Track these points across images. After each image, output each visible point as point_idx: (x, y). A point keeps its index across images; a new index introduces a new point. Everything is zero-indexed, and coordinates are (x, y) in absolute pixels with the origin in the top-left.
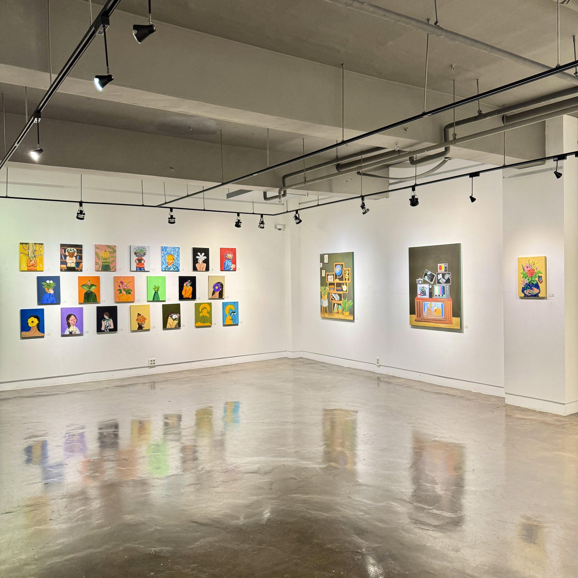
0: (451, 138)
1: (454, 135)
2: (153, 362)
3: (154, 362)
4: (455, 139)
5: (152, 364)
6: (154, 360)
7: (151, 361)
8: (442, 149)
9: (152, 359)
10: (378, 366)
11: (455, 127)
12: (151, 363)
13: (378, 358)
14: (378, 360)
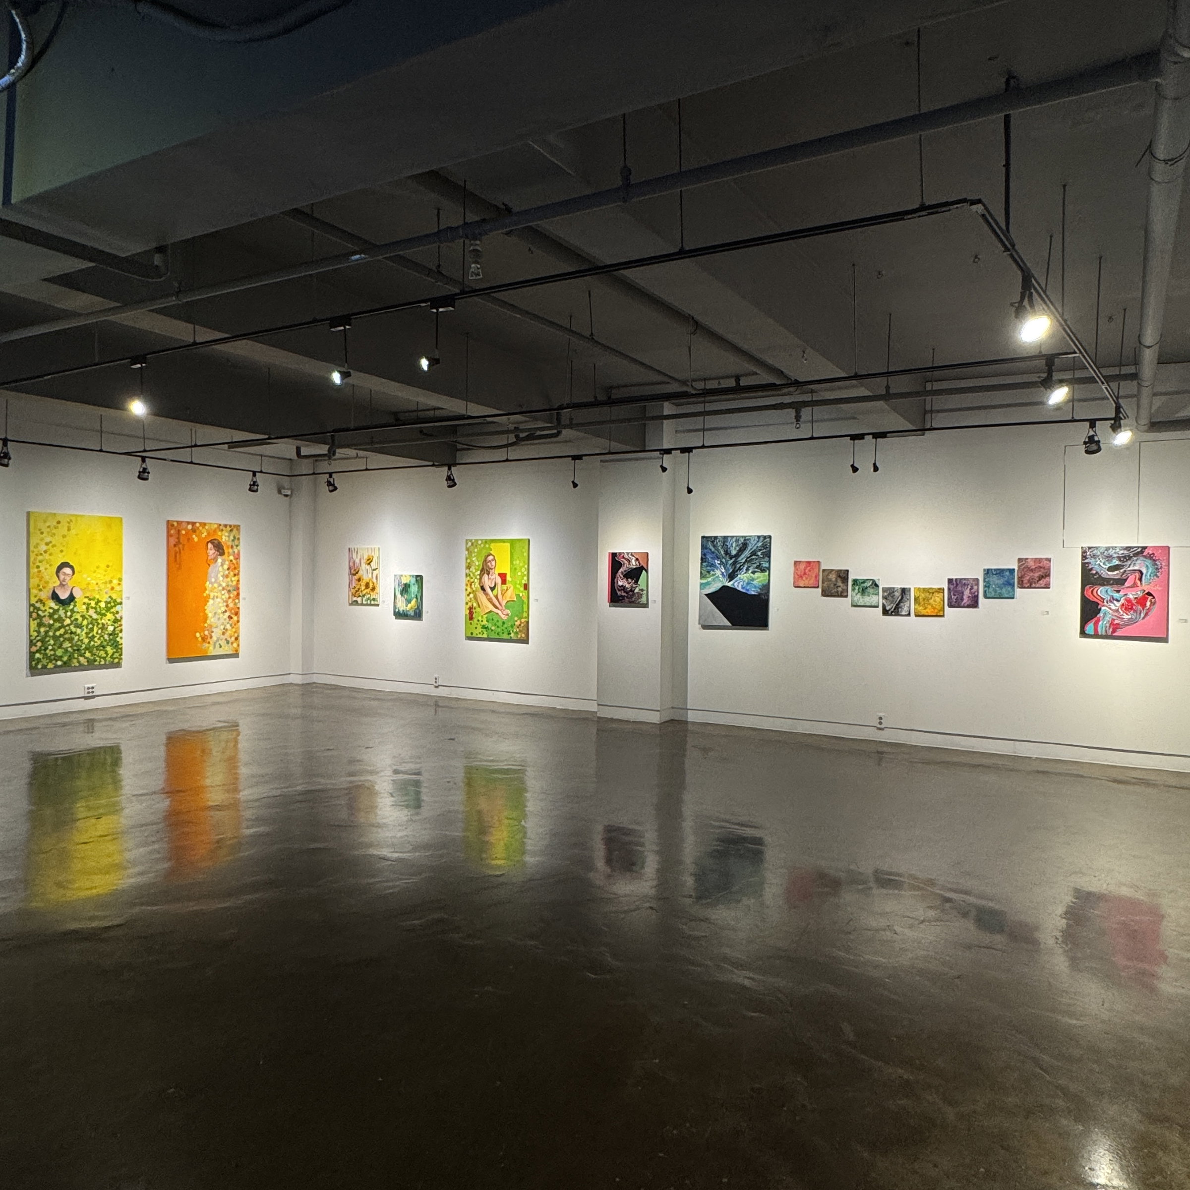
2: (90, 690)
3: (92, 690)
5: (89, 693)
6: (93, 688)
7: (88, 688)
9: (91, 686)
10: (436, 687)
13: (436, 676)
14: (436, 679)
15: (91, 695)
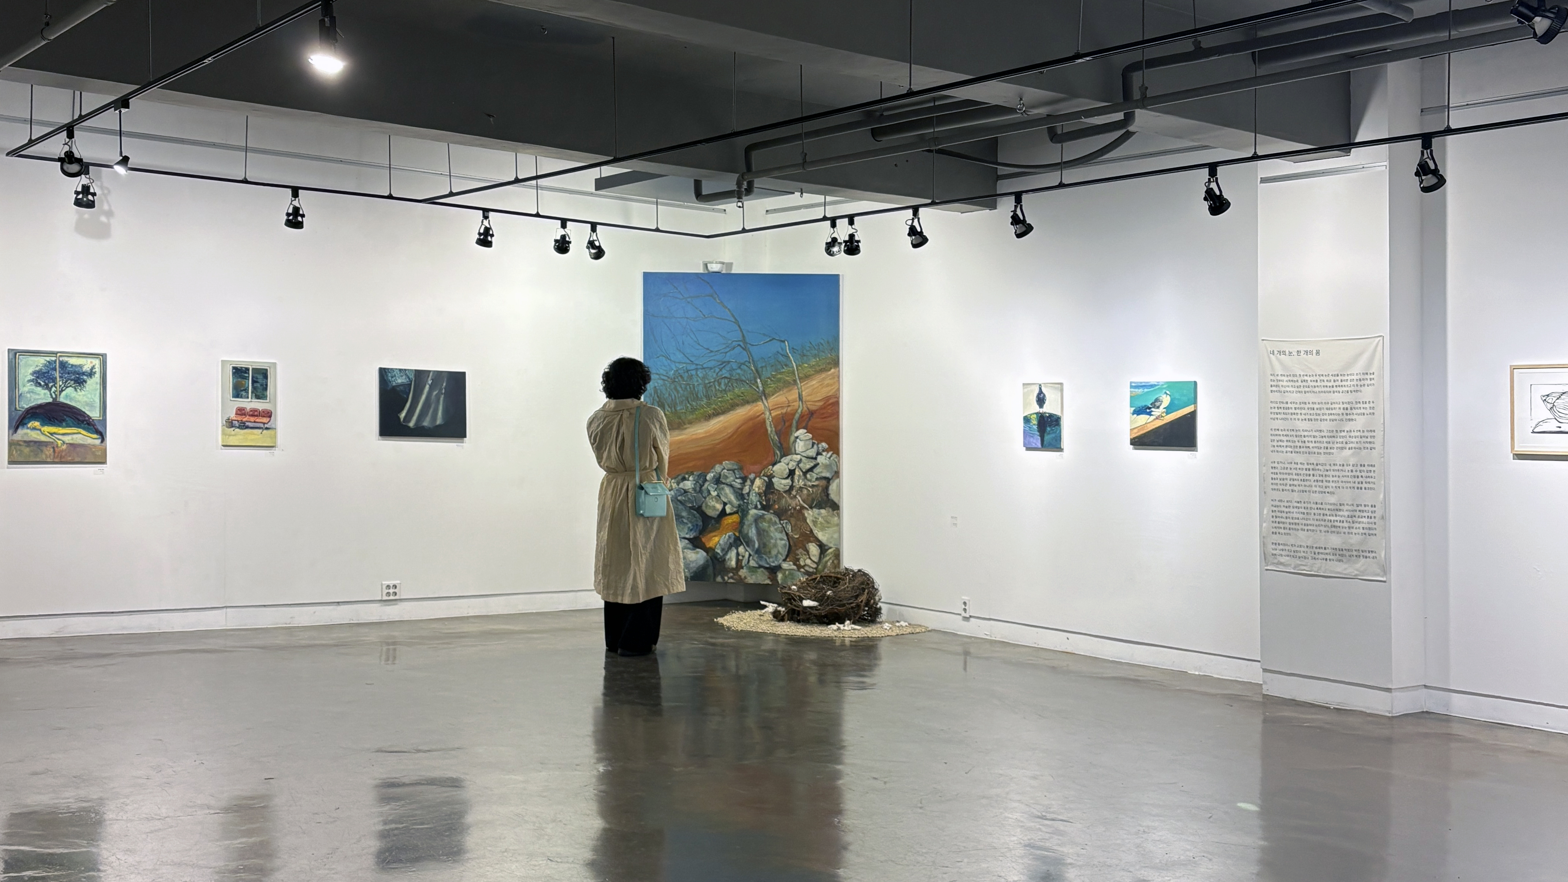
0: (1137, 95)
1: (1144, 89)
2: (391, 591)
3: (394, 590)
4: (1144, 97)
6: (395, 587)
7: (388, 587)
8: (1119, 116)
9: (391, 583)
10: (966, 618)
11: (1145, 71)
12: (388, 593)
15: (392, 597)
